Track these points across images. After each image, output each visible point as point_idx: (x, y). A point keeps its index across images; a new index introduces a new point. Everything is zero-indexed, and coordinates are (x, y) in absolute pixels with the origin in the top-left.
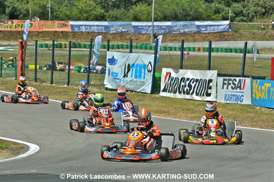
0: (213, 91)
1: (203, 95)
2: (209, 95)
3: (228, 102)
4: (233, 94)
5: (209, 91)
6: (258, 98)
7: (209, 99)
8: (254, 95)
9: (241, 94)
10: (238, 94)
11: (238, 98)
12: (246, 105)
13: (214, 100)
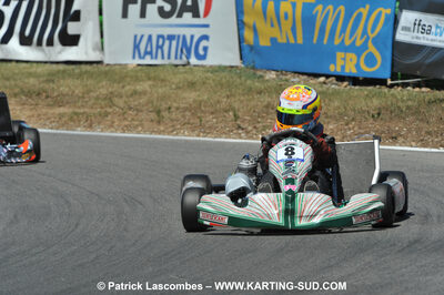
0: (86, 28)
1: (50, 43)
2: (70, 40)
3: (148, 60)
4: (166, 32)
5: (72, 28)
6: (265, 42)
7: (71, 53)
8: (248, 35)
9: (198, 33)
10: (188, 32)
11: (186, 47)
12: (221, 69)
13: (94, 56)
